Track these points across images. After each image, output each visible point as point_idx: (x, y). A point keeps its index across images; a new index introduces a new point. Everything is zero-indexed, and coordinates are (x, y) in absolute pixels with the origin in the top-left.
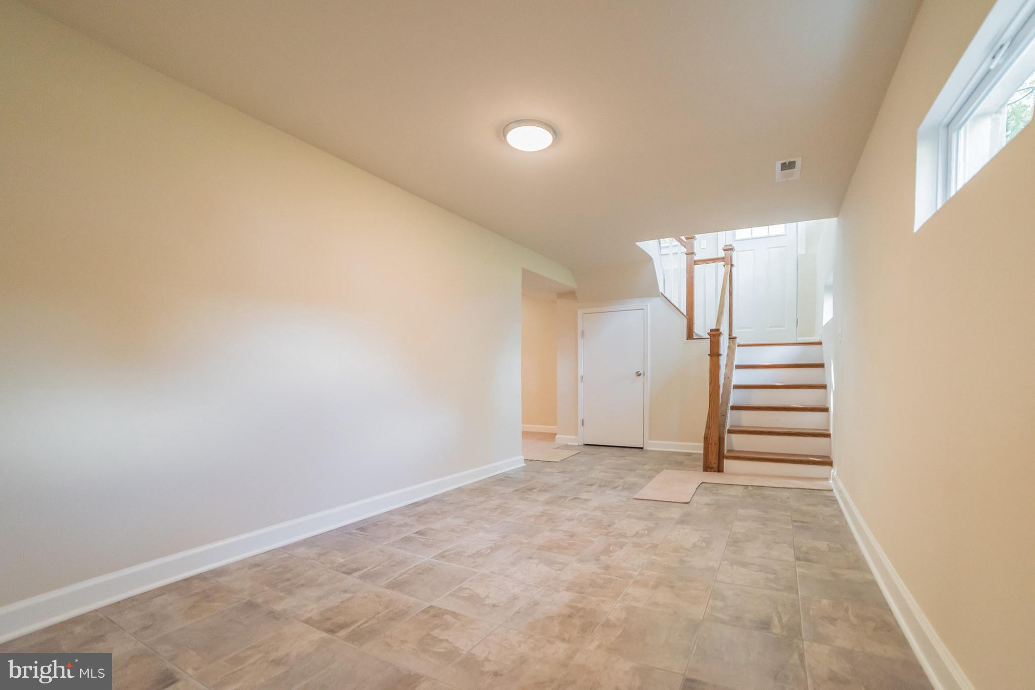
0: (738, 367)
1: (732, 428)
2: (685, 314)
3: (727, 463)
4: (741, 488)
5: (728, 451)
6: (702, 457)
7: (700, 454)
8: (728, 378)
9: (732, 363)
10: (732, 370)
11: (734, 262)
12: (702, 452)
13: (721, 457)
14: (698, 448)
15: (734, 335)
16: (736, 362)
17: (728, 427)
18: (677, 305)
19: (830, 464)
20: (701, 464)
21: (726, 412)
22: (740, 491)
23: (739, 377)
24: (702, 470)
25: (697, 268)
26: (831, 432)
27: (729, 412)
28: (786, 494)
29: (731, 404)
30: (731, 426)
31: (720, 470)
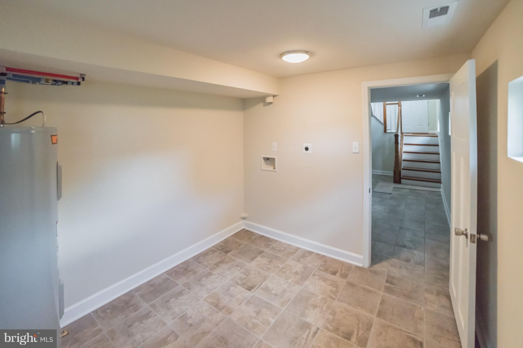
0: (405, 144)
1: (404, 168)
2: (383, 123)
3: (403, 181)
4: (408, 190)
5: (403, 176)
6: (393, 177)
7: (392, 176)
8: (401, 149)
9: (403, 143)
10: (402, 146)
11: (402, 105)
12: (393, 175)
13: (400, 178)
14: (391, 173)
15: (403, 132)
16: (404, 143)
17: (402, 168)
18: (380, 120)
19: (441, 183)
20: (393, 180)
21: (401, 161)
22: (408, 191)
23: (405, 148)
24: (393, 182)
25: (387, 106)
26: (441, 171)
27: (402, 162)
28: (424, 192)
29: (403, 159)
30: (403, 167)
31: (400, 183)
